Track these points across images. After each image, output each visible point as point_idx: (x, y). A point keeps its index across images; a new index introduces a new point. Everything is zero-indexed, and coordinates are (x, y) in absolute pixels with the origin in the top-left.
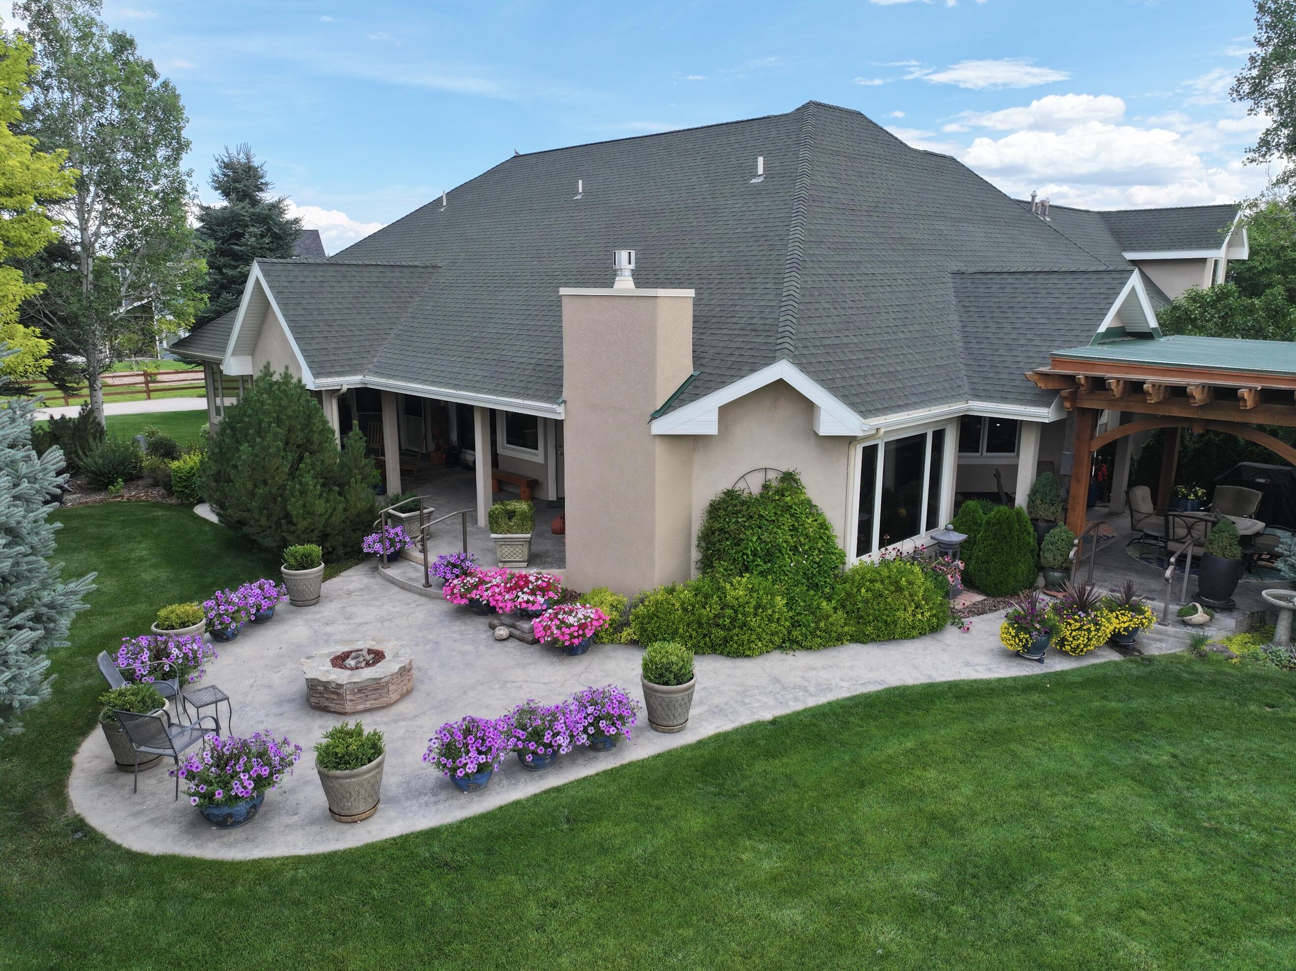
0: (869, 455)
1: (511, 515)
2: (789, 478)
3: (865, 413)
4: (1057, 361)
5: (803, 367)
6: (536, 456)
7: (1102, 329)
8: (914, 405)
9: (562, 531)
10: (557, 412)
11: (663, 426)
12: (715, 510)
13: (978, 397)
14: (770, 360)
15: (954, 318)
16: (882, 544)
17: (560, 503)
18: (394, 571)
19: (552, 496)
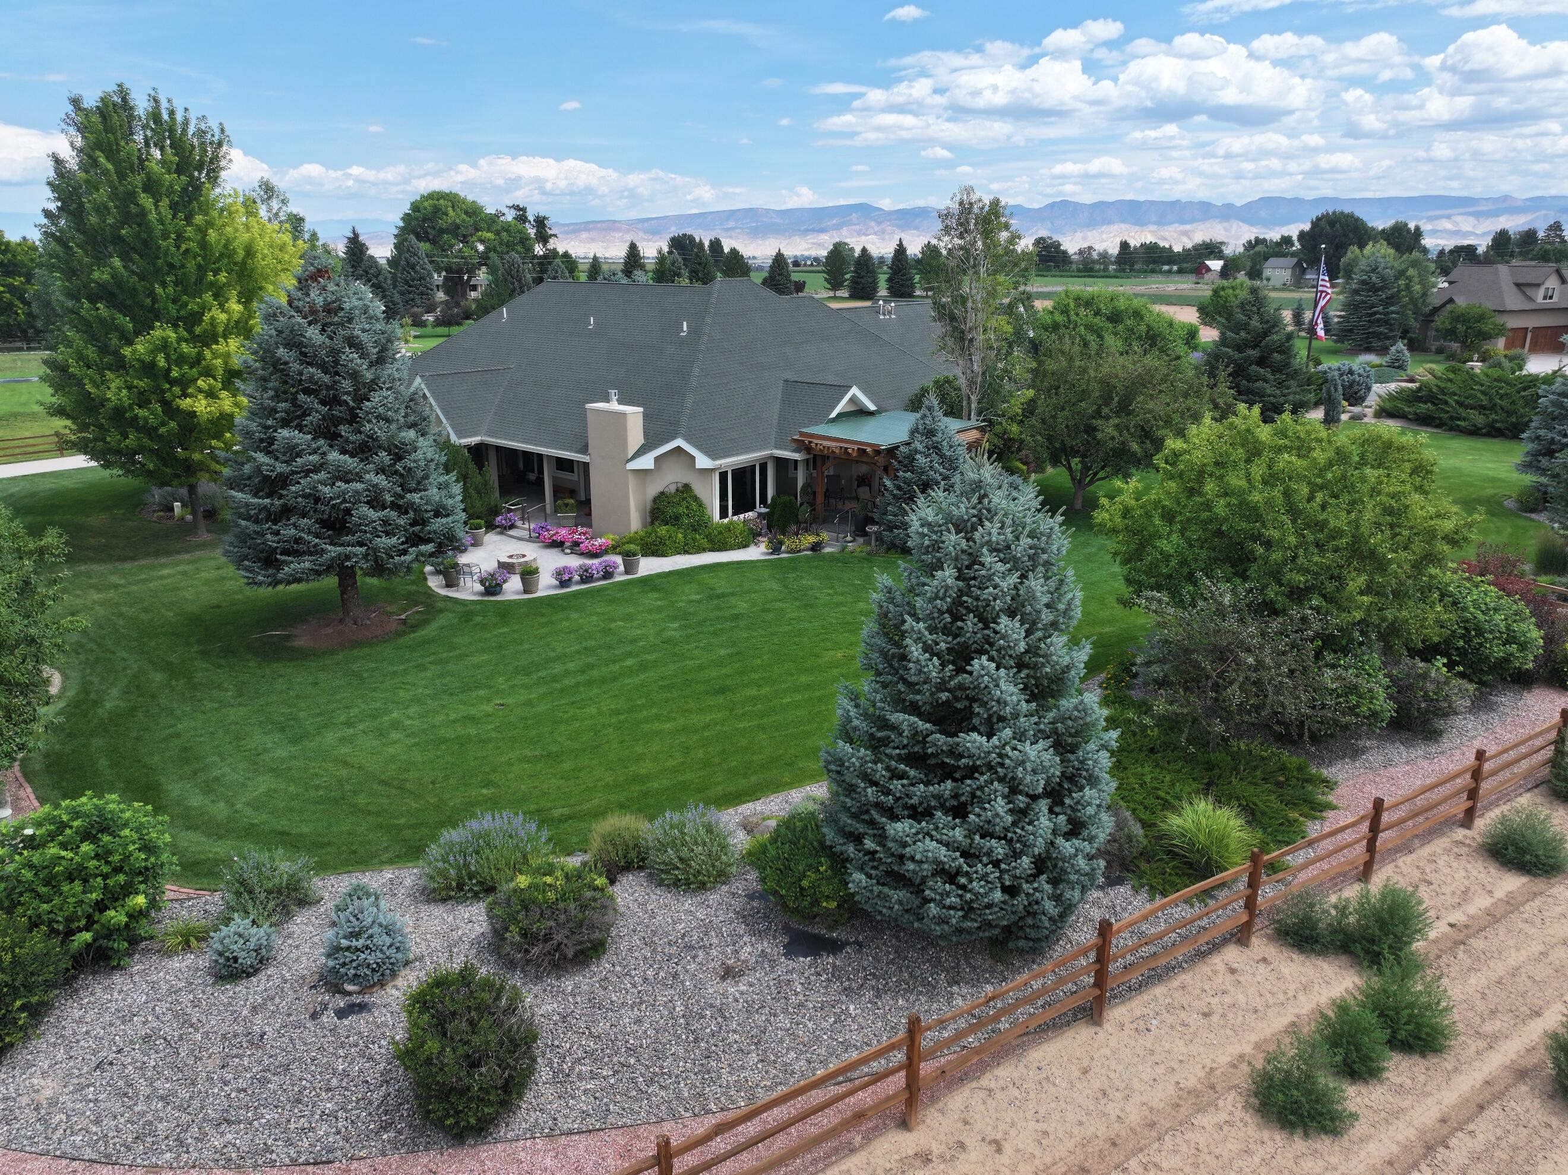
0: (723, 476)
1: (566, 505)
2: (687, 487)
3: (713, 459)
4: (802, 434)
5: (688, 440)
6: (574, 477)
7: (833, 415)
8: (741, 454)
9: (589, 514)
10: (586, 459)
11: (631, 466)
12: (655, 500)
13: (776, 448)
14: (674, 438)
15: (777, 407)
16: (734, 514)
17: (588, 501)
18: (512, 532)
19: (583, 498)
